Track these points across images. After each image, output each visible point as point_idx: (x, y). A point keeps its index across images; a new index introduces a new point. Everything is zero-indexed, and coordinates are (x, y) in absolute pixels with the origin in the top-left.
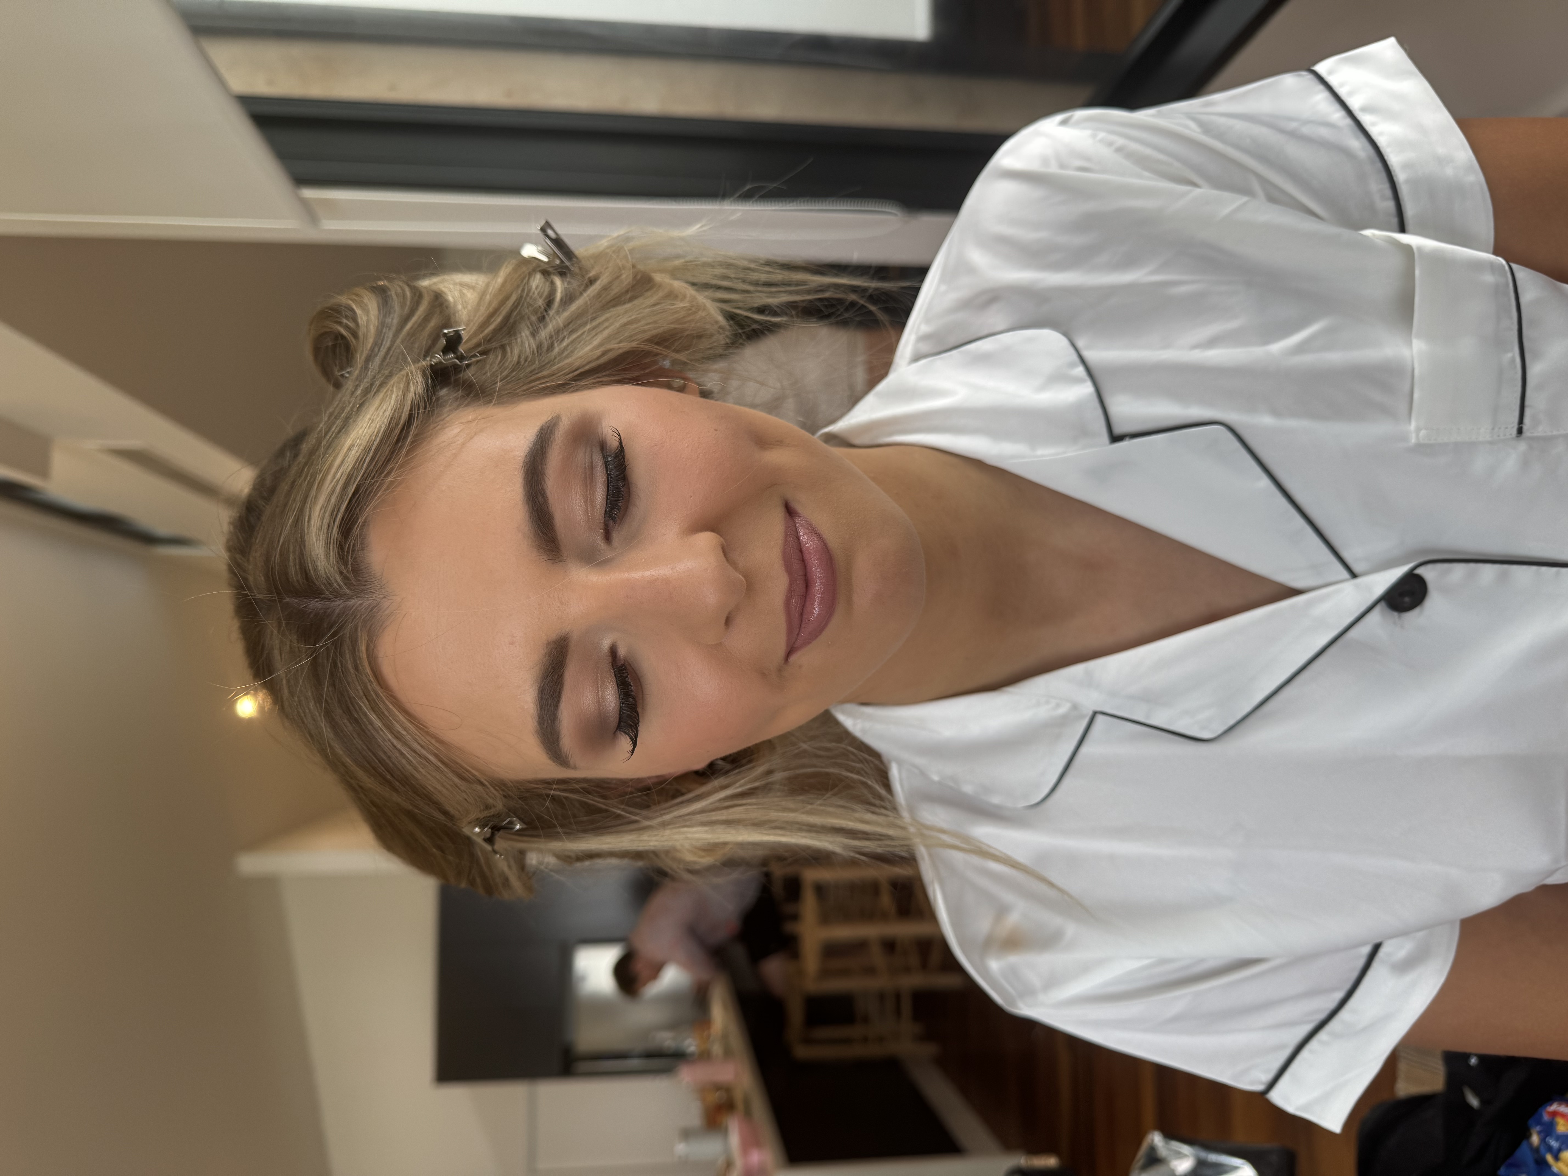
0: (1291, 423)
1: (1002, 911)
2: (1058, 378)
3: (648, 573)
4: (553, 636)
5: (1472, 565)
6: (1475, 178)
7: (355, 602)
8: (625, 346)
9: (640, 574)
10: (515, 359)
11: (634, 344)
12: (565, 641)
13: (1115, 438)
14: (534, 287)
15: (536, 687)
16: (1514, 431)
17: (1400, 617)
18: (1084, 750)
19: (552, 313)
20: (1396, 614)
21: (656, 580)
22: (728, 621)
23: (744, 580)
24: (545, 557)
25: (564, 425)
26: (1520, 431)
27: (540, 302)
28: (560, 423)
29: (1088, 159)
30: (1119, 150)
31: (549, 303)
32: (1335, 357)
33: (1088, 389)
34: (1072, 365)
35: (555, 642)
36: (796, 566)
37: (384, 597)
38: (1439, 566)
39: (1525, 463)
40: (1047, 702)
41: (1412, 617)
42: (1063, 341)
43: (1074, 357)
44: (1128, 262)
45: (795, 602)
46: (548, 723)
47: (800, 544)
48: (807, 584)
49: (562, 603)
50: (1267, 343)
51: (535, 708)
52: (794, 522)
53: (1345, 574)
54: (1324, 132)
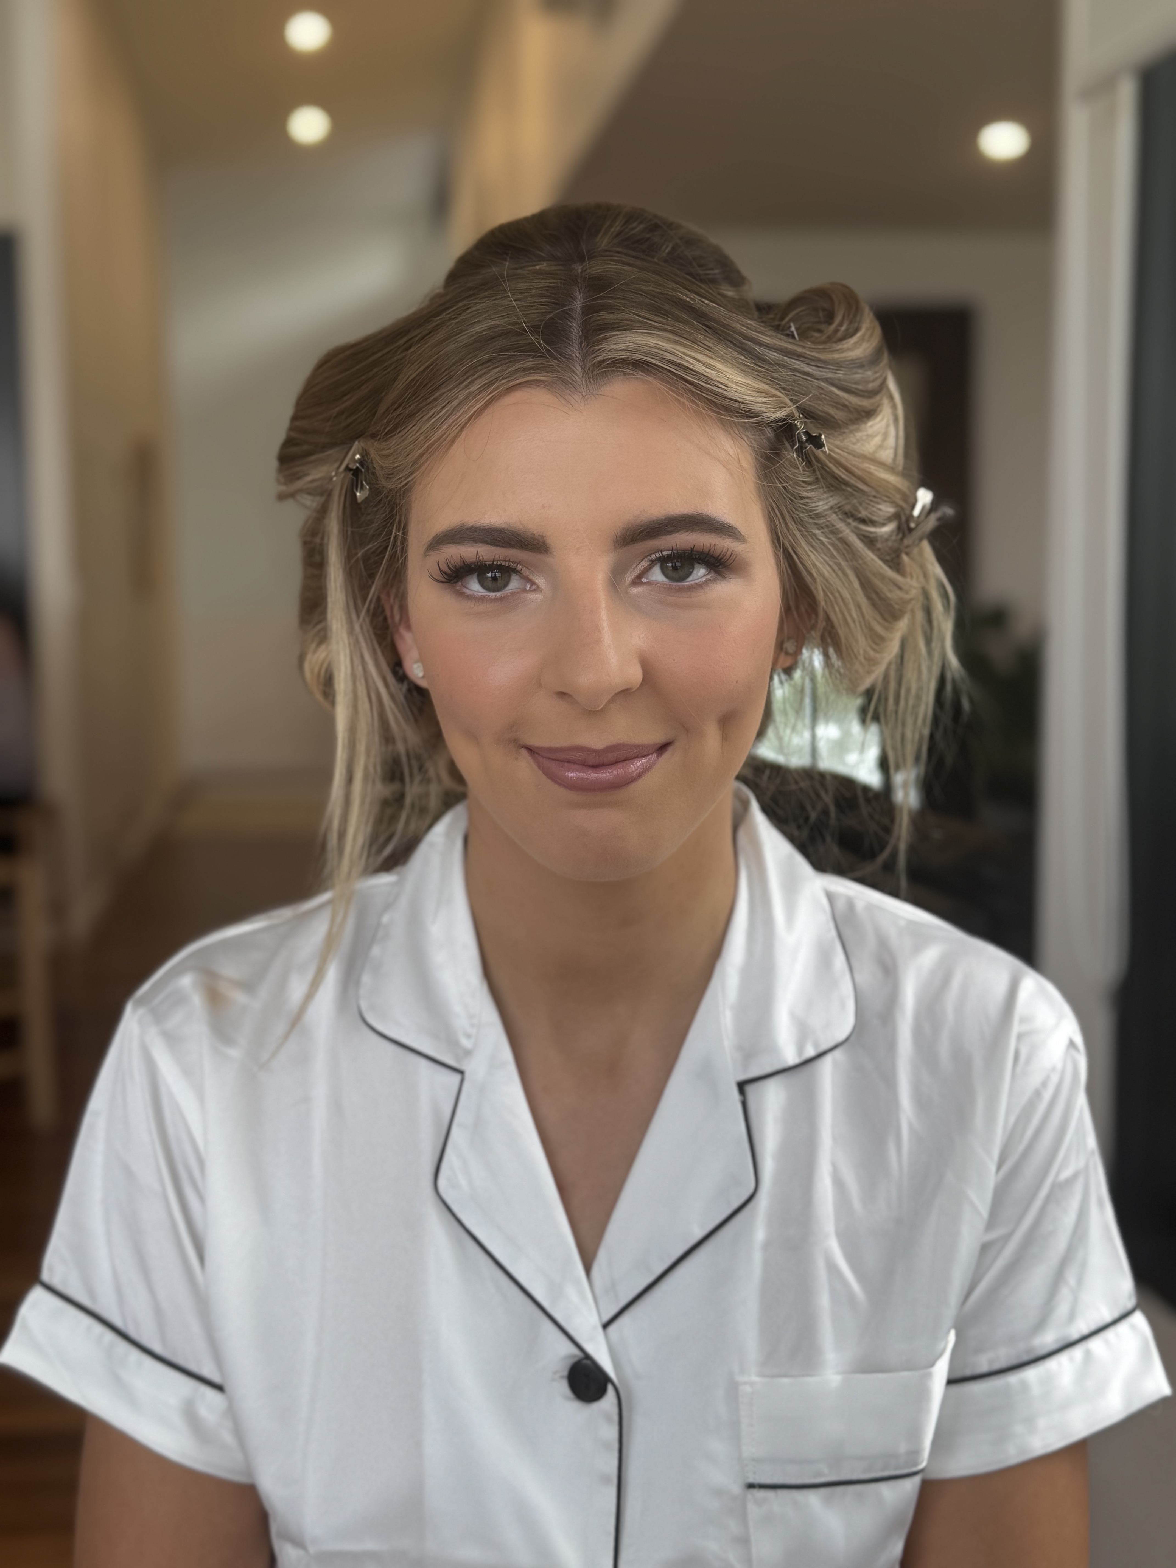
0: (757, 1257)
1: (248, 986)
2: (803, 1032)
3: (605, 625)
4: (549, 541)
5: (616, 1446)
6: (1012, 1456)
7: (578, 370)
8: (820, 596)
9: (605, 618)
10: (805, 494)
11: (823, 603)
12: (545, 551)
13: (742, 1086)
14: (880, 507)
15: (504, 526)
16: (751, 1480)
17: (562, 1377)
18: (424, 1062)
19: (854, 524)
20: (566, 1373)
21: (599, 631)
22: (562, 694)
23: (600, 708)
24: (619, 534)
25: (738, 547)
26: (751, 1486)
27: (864, 514)
28: (739, 543)
29: (1028, 1061)
30: (1038, 1094)
31: (863, 521)
32: (824, 1301)
33: (791, 1058)
34: (816, 1045)
35: (544, 543)
36: (611, 757)
37: (583, 397)
38: (615, 1410)
39: (719, 1492)
40: (472, 1025)
41: (564, 1387)
42: (841, 1035)
43: (824, 1047)
44: (921, 1101)
45: (580, 755)
46: (471, 535)
47: (632, 759)
48: (595, 767)
49: (578, 549)
50: (840, 1236)
51: (485, 525)
52: (652, 754)
53: (606, 1318)
54: (1062, 1308)
